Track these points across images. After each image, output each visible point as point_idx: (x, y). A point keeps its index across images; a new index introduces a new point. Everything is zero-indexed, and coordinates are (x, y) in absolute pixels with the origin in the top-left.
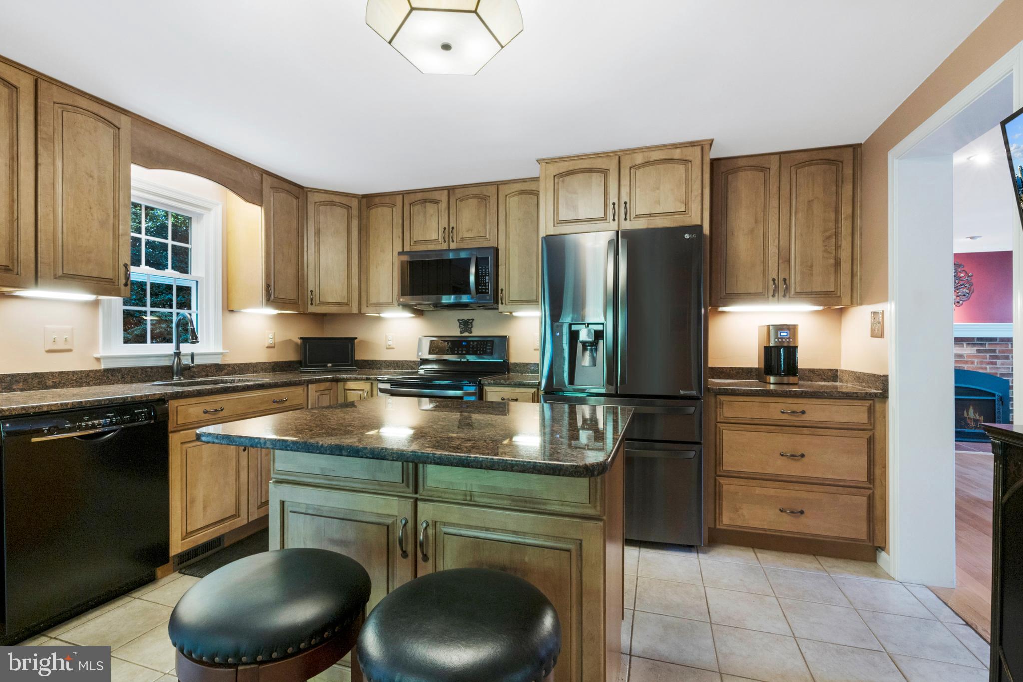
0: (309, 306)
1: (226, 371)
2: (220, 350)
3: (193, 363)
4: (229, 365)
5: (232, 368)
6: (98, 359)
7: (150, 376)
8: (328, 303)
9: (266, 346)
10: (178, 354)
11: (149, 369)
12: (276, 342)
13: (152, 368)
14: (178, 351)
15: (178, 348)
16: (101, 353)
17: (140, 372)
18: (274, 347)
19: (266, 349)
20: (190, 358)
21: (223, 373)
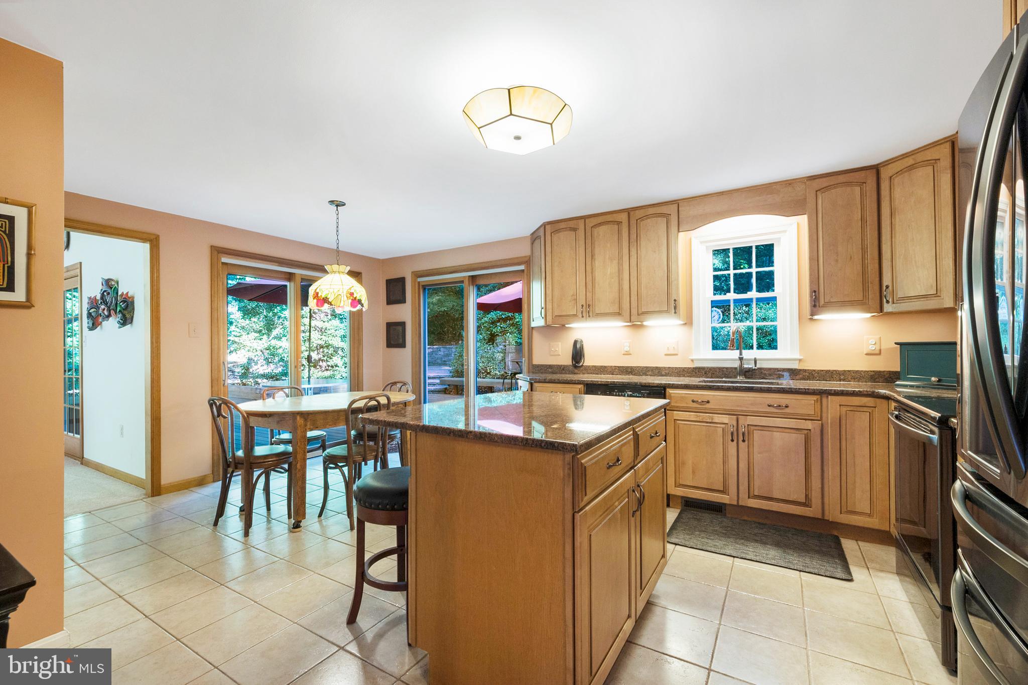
0: (885, 305)
1: (801, 376)
2: (798, 356)
3: (755, 366)
4: (805, 371)
5: (809, 374)
6: (692, 360)
7: (726, 374)
8: (909, 298)
9: (865, 353)
10: (741, 359)
11: (725, 369)
12: (882, 348)
13: (727, 368)
14: (741, 356)
15: (741, 354)
16: (694, 357)
17: (718, 370)
18: (880, 354)
19: (865, 356)
20: (754, 362)
21: (797, 377)
